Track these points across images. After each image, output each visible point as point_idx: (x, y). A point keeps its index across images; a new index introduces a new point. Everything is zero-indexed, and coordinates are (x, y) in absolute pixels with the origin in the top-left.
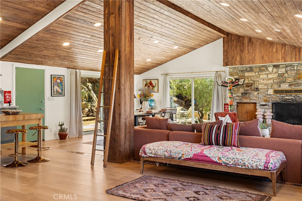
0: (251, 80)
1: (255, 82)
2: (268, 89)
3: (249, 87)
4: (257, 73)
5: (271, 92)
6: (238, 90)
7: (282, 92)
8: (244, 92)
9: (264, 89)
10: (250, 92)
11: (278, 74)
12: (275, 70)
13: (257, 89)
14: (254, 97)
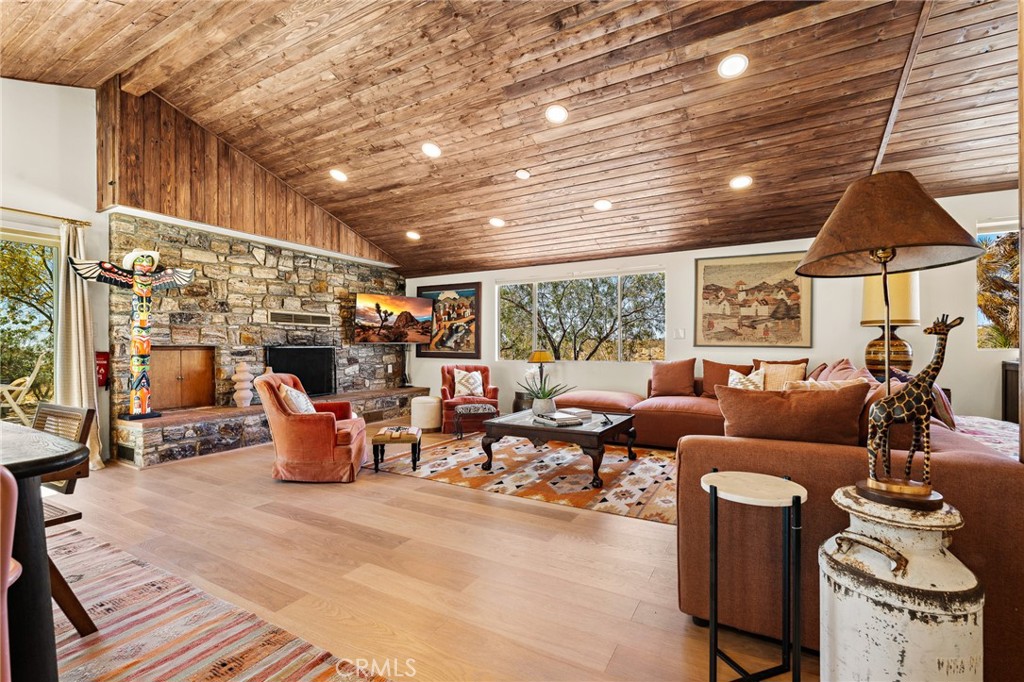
0: (206, 276)
1: (218, 283)
2: (253, 308)
3: (197, 296)
4: (222, 259)
5: (260, 316)
6: (158, 302)
7: (288, 318)
8: (179, 311)
9: (245, 307)
10: (200, 312)
11: (279, 271)
12: (272, 260)
13: (224, 306)
14: (213, 328)
